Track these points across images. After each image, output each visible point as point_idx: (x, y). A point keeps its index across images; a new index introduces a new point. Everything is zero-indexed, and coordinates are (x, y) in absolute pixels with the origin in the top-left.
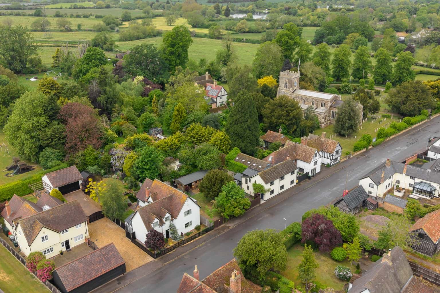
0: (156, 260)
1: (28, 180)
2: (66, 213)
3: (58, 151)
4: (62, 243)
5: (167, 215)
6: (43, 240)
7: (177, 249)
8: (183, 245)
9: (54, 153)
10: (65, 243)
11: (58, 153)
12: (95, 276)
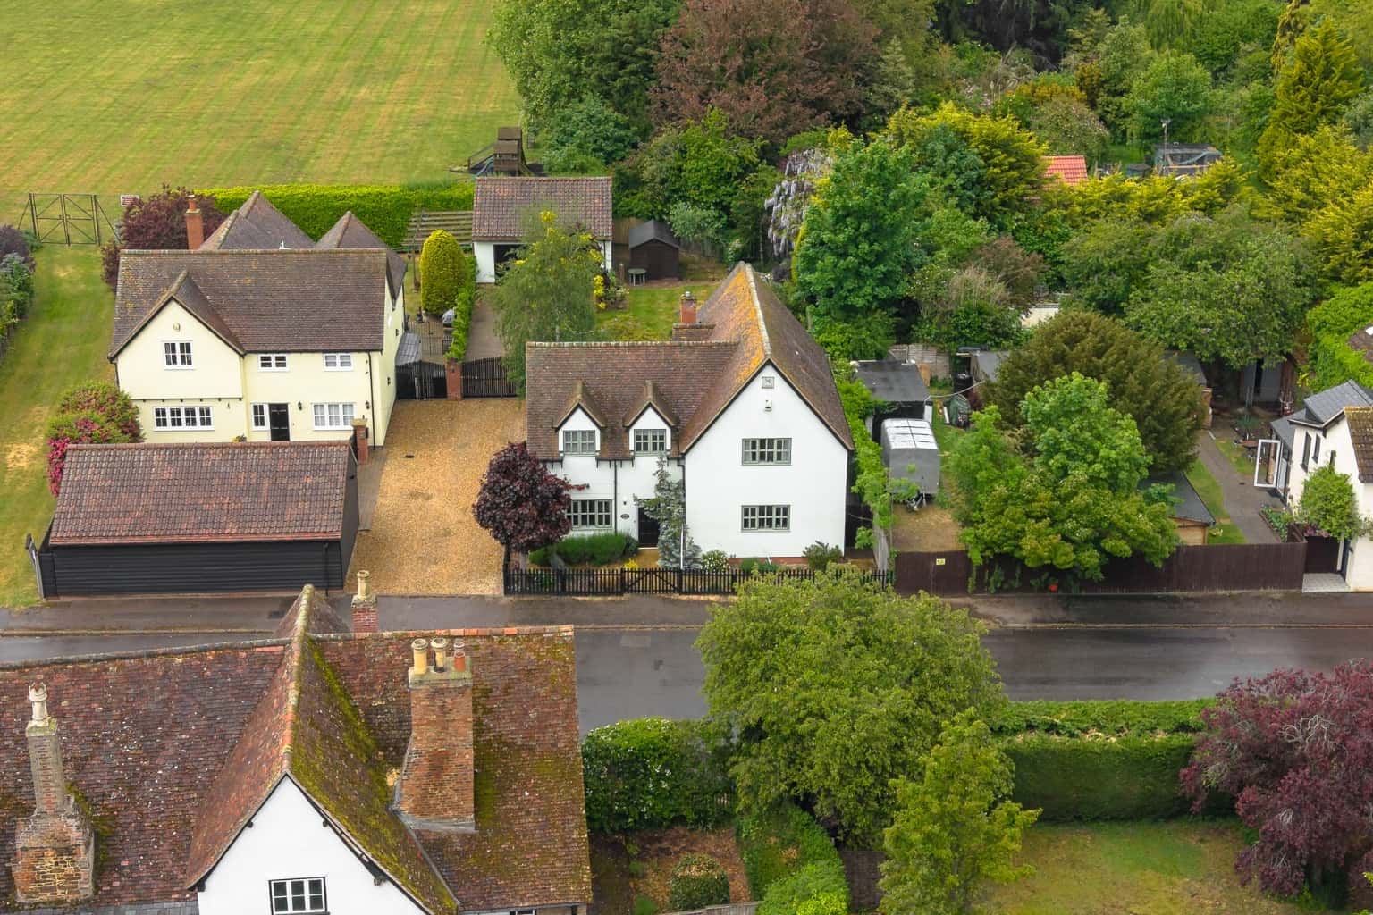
0: (506, 600)
1: (424, 193)
2: (309, 288)
3: (622, 119)
4: (258, 409)
5: (651, 421)
6: (172, 360)
7: (638, 598)
8: (676, 596)
9: (599, 122)
10: (272, 415)
11: (617, 125)
12: (187, 531)
